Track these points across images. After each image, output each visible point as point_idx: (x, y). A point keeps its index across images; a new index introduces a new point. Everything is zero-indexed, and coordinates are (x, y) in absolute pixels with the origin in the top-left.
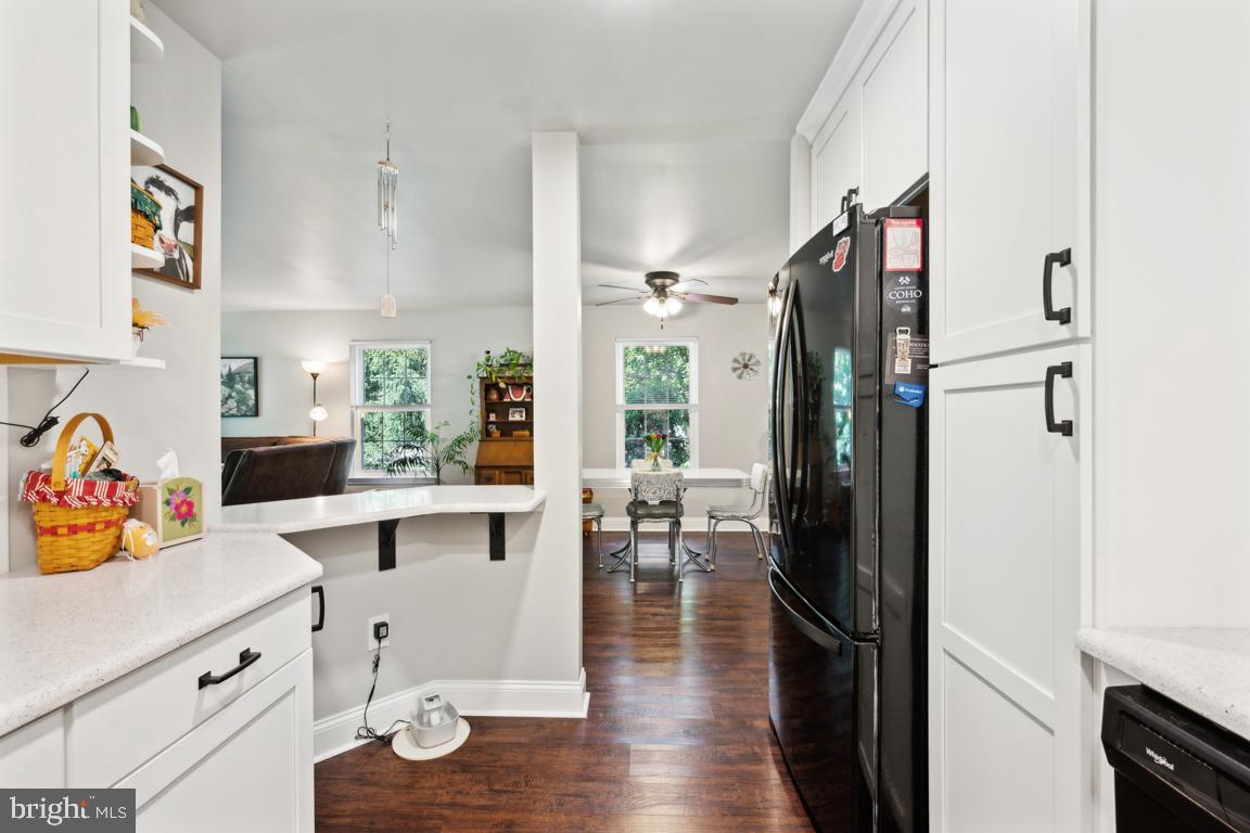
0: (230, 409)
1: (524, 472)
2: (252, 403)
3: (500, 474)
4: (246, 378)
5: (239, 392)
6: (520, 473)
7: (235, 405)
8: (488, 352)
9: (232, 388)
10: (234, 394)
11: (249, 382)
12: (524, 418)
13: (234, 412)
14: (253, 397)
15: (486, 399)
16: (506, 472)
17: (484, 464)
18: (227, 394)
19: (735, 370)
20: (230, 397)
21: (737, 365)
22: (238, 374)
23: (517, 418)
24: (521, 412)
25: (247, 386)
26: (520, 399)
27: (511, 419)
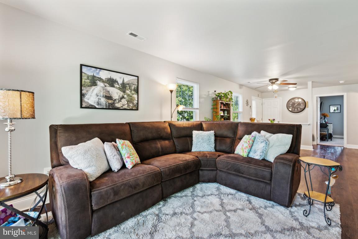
0: (123, 105)
2: (135, 102)
4: (133, 88)
5: (128, 95)
7: (126, 102)
8: (215, 91)
9: (124, 92)
10: (125, 96)
11: (134, 90)
13: (126, 107)
14: (137, 99)
18: (121, 95)
20: (123, 97)
22: (128, 84)
25: (133, 92)
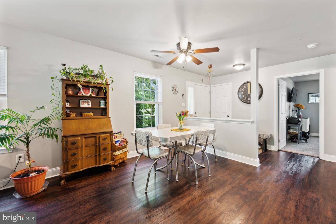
1: (97, 136)
3: (82, 140)
6: (95, 137)
8: (64, 65)
12: (90, 106)
15: (66, 93)
16: (85, 138)
17: (69, 134)
19: (173, 90)
21: (173, 89)
23: (86, 105)
24: (88, 102)
26: (89, 95)
27: (81, 106)
